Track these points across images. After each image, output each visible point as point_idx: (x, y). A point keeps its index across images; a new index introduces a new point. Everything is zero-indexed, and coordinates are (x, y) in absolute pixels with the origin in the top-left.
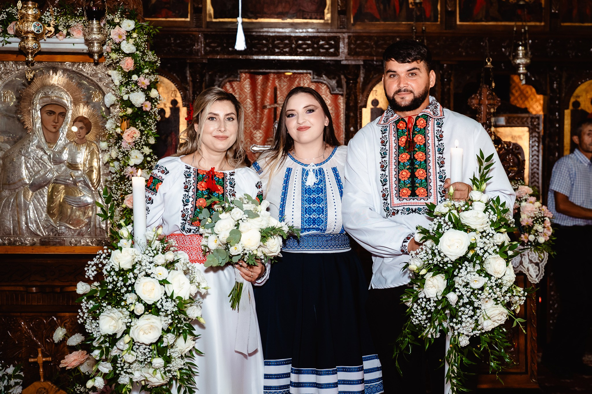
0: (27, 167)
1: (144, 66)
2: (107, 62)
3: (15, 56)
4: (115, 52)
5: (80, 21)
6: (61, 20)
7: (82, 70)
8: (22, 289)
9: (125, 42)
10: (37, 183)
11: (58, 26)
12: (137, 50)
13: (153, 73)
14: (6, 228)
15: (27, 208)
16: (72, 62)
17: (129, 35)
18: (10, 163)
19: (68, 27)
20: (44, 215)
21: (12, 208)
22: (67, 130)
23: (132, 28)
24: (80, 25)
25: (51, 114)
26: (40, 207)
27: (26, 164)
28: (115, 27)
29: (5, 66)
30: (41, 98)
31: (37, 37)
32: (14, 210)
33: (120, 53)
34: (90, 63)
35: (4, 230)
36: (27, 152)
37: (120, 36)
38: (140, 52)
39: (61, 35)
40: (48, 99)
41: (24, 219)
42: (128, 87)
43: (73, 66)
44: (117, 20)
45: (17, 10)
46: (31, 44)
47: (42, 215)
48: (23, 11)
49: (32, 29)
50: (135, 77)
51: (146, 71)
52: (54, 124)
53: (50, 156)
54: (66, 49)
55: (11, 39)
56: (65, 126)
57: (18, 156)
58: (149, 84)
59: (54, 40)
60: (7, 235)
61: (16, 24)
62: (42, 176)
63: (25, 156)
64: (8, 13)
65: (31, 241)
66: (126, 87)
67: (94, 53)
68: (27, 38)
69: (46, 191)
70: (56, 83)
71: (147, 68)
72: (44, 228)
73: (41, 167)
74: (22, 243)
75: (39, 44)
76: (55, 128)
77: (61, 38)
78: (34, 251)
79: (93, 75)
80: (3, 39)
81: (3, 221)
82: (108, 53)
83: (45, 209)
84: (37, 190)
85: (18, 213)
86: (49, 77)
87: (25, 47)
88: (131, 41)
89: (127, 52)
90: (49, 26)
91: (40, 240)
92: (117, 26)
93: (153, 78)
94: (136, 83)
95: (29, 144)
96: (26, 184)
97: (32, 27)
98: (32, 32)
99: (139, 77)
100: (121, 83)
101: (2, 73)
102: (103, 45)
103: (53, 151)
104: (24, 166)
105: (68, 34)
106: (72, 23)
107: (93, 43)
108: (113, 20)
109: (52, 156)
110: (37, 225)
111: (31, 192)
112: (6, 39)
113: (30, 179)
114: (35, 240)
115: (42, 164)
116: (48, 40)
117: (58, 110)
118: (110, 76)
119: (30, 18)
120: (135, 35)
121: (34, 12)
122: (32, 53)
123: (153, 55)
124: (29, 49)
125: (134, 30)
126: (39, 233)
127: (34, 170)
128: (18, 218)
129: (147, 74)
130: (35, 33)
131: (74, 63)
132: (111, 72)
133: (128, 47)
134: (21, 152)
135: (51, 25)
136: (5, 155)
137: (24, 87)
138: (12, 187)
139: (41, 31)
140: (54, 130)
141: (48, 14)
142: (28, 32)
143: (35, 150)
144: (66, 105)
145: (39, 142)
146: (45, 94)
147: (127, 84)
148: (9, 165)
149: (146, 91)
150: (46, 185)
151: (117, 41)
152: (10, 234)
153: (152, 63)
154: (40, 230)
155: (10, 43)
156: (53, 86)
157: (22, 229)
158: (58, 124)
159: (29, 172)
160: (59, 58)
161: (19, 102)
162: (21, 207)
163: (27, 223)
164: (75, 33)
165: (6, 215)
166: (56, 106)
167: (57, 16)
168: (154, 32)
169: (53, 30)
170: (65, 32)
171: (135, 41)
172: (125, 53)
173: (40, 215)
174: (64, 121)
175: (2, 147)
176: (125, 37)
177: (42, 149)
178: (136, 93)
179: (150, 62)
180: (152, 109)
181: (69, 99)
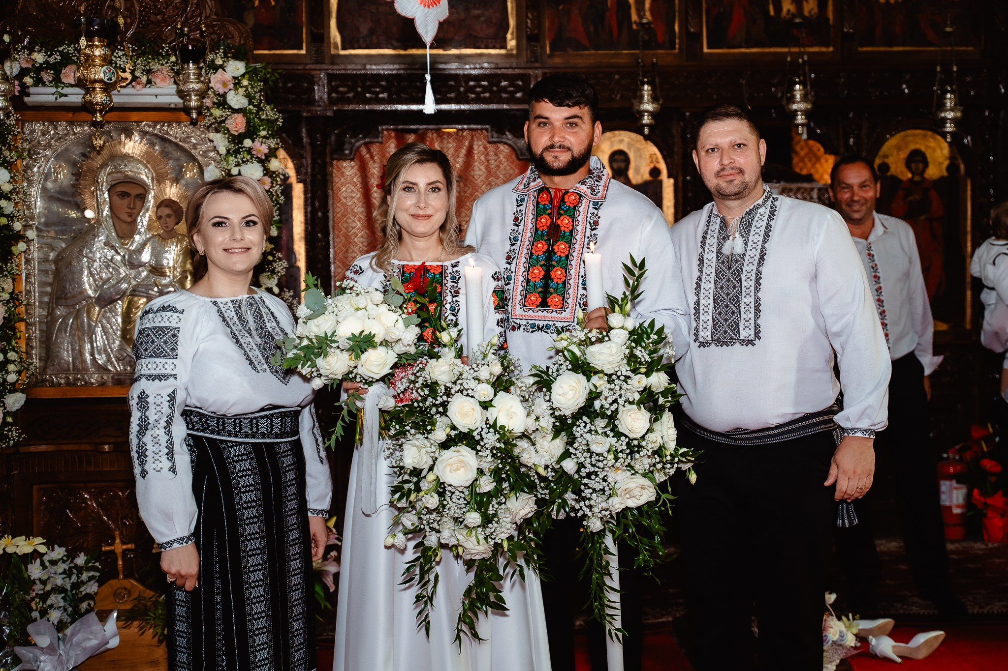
0: (91, 274)
1: (260, 126)
2: (207, 121)
3: (71, 115)
4: (218, 108)
5: (167, 63)
6: (139, 61)
7: (168, 133)
8: (88, 447)
9: (232, 92)
10: (106, 297)
11: (134, 70)
12: (249, 105)
13: (273, 136)
14: (63, 361)
15: (92, 332)
16: (153, 122)
17: (237, 82)
18: (67, 267)
19: (149, 72)
20: (117, 342)
21: (70, 332)
22: (147, 219)
23: (242, 73)
24: (166, 68)
25: (123, 196)
26: (110, 331)
27: (89, 268)
28: (217, 71)
29: (56, 128)
30: (109, 174)
31: (108, 88)
32: (74, 335)
33: (225, 109)
34: (179, 123)
35: (59, 364)
36: (91, 252)
37: (224, 84)
38: (254, 106)
39: (138, 84)
40: (119, 175)
41: (88, 347)
42: (238, 156)
43: (155, 127)
44: (219, 62)
45: (76, 49)
46: (99, 97)
47: (114, 343)
48: (88, 51)
49: (102, 75)
50: (247, 143)
51: (263, 133)
52: (129, 210)
53: (124, 256)
54: (146, 103)
55: (66, 90)
56: (144, 214)
57: (78, 257)
58: (267, 151)
59: (129, 90)
60: (64, 371)
61: (78, 69)
62: (113, 286)
63: (88, 258)
64: (62, 53)
65: (99, 379)
66: (236, 157)
67: (192, 109)
68: (94, 89)
69: (120, 307)
70: (130, 152)
71: (264, 129)
72: (118, 360)
73: (111, 273)
74: (86, 382)
75: (110, 97)
76: (130, 216)
77: (138, 87)
78: (103, 393)
79: (184, 140)
80: (54, 90)
81: (59, 352)
82: (208, 108)
83: (119, 333)
84: (106, 306)
85: (80, 339)
86: (120, 143)
87: (91, 102)
88: (241, 91)
89: (236, 107)
90: (124, 71)
91: (112, 377)
92: (220, 70)
93: (272, 143)
94: (249, 151)
95: (94, 240)
96: (90, 297)
97: (100, 73)
98: (101, 81)
99: (253, 141)
100: (228, 151)
101: (52, 138)
102: (204, 98)
103: (128, 249)
104: (86, 272)
105: (149, 82)
106: (155, 66)
107: (190, 96)
108: (213, 61)
109: (127, 257)
110: (108, 356)
111: (97, 309)
112: (59, 90)
113: (95, 291)
114: (105, 377)
115: (113, 268)
116: (123, 91)
117: (135, 191)
118: (211, 141)
119: (98, 61)
120: (245, 82)
121: (103, 52)
122: (101, 111)
123: (272, 110)
124: (97, 104)
125: (243, 76)
126: (110, 368)
127: (101, 278)
128: (80, 346)
129: (265, 137)
130: (105, 83)
131: (156, 123)
132: (212, 135)
133: (236, 100)
134: (81, 251)
135: (127, 70)
136: (58, 256)
137: (84, 159)
138: (70, 302)
139: (114, 79)
140: (129, 220)
141: (120, 53)
142: (95, 81)
143: (102, 249)
144: (145, 183)
145: (107, 237)
146: (116, 168)
147: (237, 152)
148: (65, 271)
149: (264, 162)
150: (119, 299)
151: (221, 91)
152: (69, 370)
153: (270, 123)
154: (112, 363)
155: (66, 95)
156: (126, 157)
157: (85, 362)
158: (134, 211)
159: (95, 280)
160: (135, 116)
161: (77, 180)
162: (84, 329)
163: (92, 354)
164: (158, 81)
165: (63, 343)
166: (130, 185)
167: (132, 56)
168: (273, 78)
169: (130, 77)
170: (144, 79)
171: (245, 91)
172: (233, 109)
173: (111, 341)
174: (143, 206)
175: (54, 245)
176: (232, 86)
177: (113, 247)
178: (249, 165)
179: (268, 120)
180: (272, 187)
181: (150, 176)
